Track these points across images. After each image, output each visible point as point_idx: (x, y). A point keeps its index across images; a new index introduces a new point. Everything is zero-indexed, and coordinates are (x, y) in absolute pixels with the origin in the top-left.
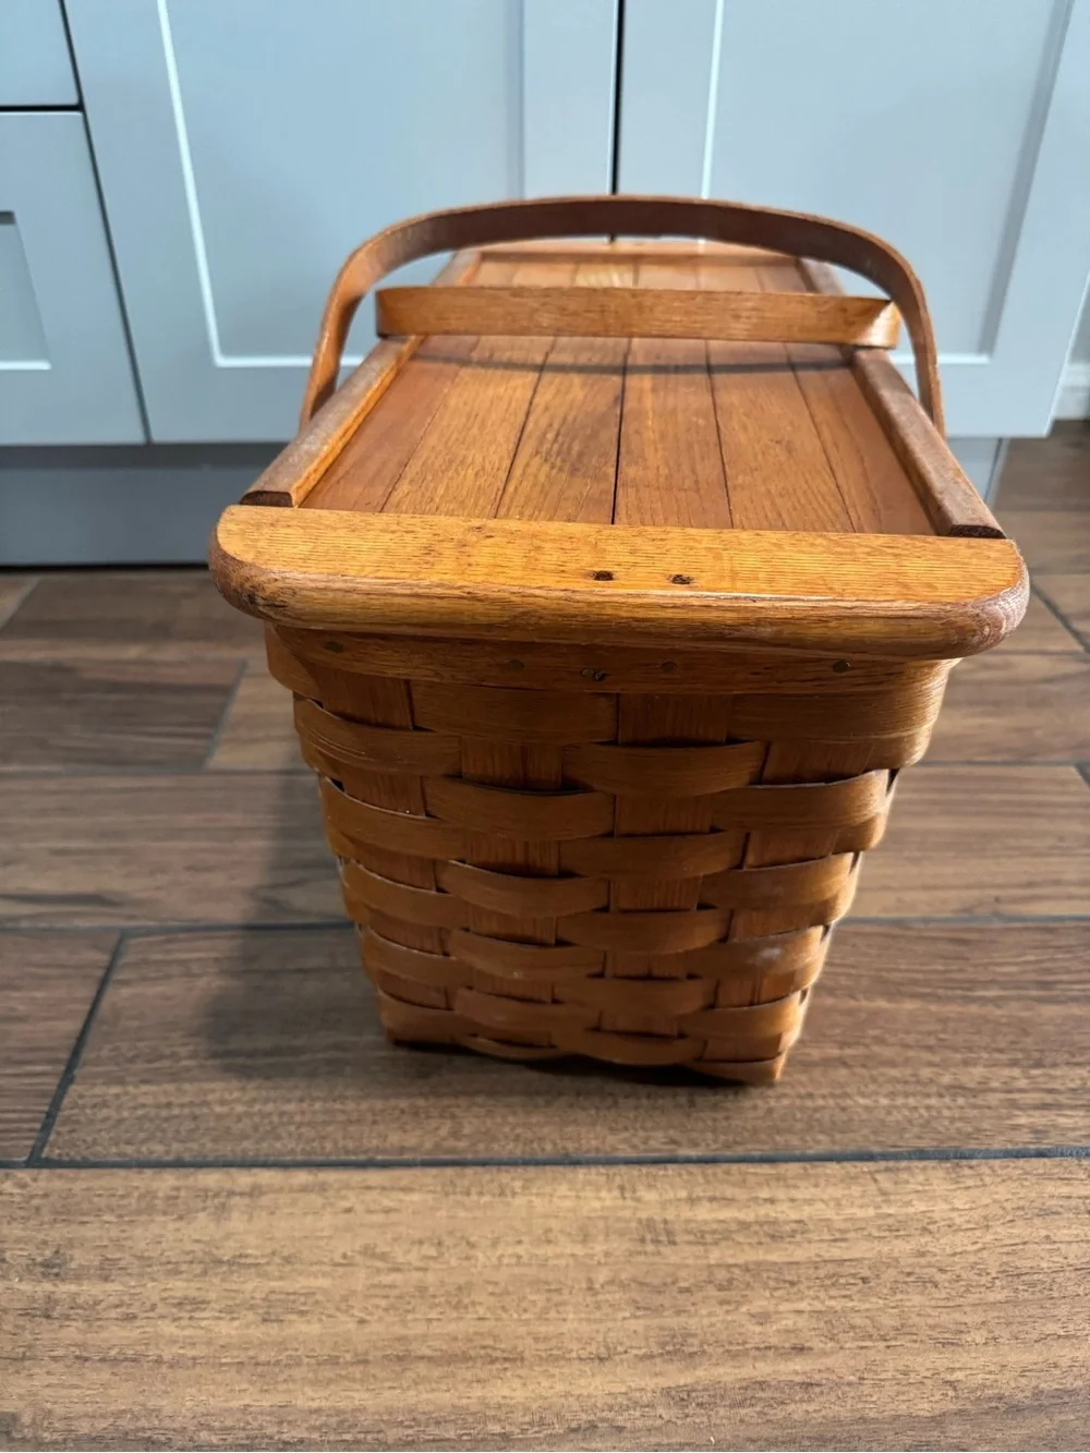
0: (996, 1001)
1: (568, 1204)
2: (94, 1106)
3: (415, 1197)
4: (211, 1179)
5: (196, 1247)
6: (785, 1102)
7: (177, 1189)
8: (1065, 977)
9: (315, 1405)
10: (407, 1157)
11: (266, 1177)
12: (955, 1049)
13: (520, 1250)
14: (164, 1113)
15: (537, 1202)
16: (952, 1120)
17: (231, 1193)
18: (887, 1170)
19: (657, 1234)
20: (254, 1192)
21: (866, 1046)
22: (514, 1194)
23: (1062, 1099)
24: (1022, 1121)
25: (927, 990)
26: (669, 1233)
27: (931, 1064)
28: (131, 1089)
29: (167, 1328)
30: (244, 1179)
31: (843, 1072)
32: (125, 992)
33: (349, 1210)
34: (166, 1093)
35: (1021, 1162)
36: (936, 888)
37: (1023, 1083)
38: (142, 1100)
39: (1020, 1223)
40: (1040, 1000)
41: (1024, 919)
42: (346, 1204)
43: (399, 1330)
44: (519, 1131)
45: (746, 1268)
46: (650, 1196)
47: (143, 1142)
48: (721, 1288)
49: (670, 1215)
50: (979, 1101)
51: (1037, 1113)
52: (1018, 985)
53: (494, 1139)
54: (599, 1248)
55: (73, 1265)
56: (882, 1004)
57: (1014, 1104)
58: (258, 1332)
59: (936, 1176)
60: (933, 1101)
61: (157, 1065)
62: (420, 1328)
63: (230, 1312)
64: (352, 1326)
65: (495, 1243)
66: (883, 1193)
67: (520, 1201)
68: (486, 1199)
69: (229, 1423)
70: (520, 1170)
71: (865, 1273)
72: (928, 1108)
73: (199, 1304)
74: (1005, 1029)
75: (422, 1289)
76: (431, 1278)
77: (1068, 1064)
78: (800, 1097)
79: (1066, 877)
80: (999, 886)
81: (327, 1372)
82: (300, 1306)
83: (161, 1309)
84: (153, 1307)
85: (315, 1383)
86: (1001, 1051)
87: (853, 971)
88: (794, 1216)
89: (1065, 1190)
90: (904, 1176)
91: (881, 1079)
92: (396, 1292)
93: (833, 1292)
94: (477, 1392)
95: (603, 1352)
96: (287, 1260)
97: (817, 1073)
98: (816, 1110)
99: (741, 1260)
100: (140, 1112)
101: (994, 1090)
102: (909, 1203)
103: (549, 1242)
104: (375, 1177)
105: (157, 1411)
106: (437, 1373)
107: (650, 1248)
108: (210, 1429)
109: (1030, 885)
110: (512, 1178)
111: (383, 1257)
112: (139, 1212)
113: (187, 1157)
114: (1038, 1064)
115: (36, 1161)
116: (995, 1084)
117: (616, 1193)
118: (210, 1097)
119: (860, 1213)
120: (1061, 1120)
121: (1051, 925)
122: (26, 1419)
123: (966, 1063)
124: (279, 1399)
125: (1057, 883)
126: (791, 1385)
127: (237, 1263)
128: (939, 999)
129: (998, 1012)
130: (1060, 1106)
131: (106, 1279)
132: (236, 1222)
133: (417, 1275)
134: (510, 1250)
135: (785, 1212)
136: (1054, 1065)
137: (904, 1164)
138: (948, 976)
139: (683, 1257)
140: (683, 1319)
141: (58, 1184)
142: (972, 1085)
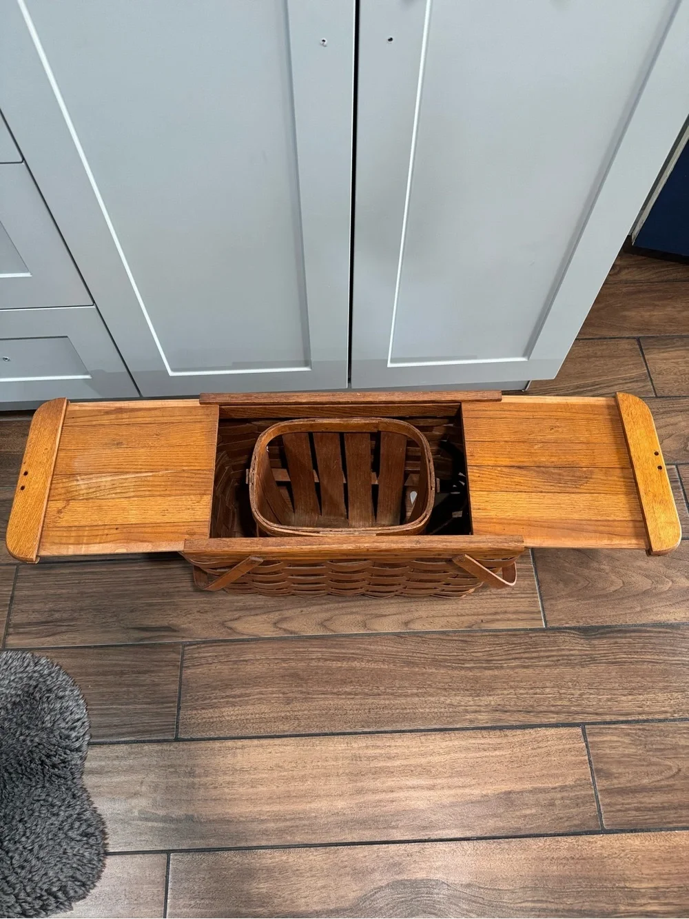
0: (470, 669)
1: (332, 748)
2: (190, 718)
3: (289, 748)
4: (230, 743)
5: (229, 766)
6: (398, 711)
7: (220, 747)
8: (496, 658)
9: (268, 810)
10: (286, 733)
11: (246, 742)
12: (453, 690)
13: (319, 764)
14: (211, 720)
15: (323, 747)
16: (447, 717)
17: (236, 748)
18: (425, 735)
19: (356, 758)
20: (243, 747)
21: (426, 688)
22: (317, 746)
23: (482, 709)
24: (468, 717)
25: (449, 664)
26: (360, 757)
27: (445, 696)
28: (199, 712)
29: (226, 790)
30: (239, 743)
31: (417, 699)
32: (189, 671)
33: (270, 753)
34: (211, 713)
35: (463, 732)
36: (462, 615)
37: (471, 703)
38: (203, 716)
39: (458, 752)
40: (485, 668)
41: (490, 631)
42: (269, 750)
43: (288, 789)
44: (318, 724)
45: (380, 768)
46: (355, 745)
47: (207, 731)
48: (373, 774)
49: (361, 752)
50: (456, 710)
51: (473, 714)
52: (479, 661)
53: (311, 727)
54: (340, 763)
55: (197, 772)
56: (434, 670)
57: (467, 711)
58: (251, 790)
59: (438, 736)
60: (442, 710)
61: (205, 702)
62: (292, 788)
63: (243, 784)
64: (275, 788)
65: (312, 762)
66: (422, 743)
67: (318, 748)
68: (309, 748)
69: (247, 815)
70: (318, 737)
71: (413, 769)
72: (440, 713)
73: (233, 783)
74: (471, 681)
75: (293, 777)
76: (295, 773)
77: (487, 695)
78: (402, 709)
79: (509, 609)
80: (484, 614)
81: (270, 801)
82: (261, 782)
83: (224, 785)
84: (221, 785)
85: (267, 804)
86: (467, 690)
87: (426, 656)
88: (395, 751)
89: (474, 741)
90: (429, 737)
91: (428, 702)
92: (285, 778)
93: (403, 775)
94: (309, 805)
95: (341, 793)
96: (255, 769)
97: (409, 699)
98: (407, 714)
99: (379, 765)
100: (204, 720)
101: (462, 706)
102: (429, 746)
103: (327, 761)
104: (277, 741)
105: (227, 813)
106: (298, 800)
107: (354, 762)
108: (242, 817)
109: (496, 613)
110: (316, 740)
111: (281, 767)
112: (212, 755)
113: (221, 736)
114: (478, 696)
115: (177, 740)
116: (463, 703)
117: (345, 745)
118: (224, 714)
119: (414, 750)
120: (480, 717)
121: (498, 633)
122: (196, 816)
123: (455, 695)
124: (259, 809)
125: (506, 612)
126: (388, 801)
127: (242, 770)
128: (453, 668)
129: (471, 674)
130: (480, 711)
131: (207, 776)
132: (239, 757)
133: (291, 772)
134: (316, 764)
135: (393, 751)
136: (483, 696)
137: (430, 733)
138: (458, 657)
139: (364, 764)
140: (362, 783)
141: (185, 747)
142: (456, 704)
